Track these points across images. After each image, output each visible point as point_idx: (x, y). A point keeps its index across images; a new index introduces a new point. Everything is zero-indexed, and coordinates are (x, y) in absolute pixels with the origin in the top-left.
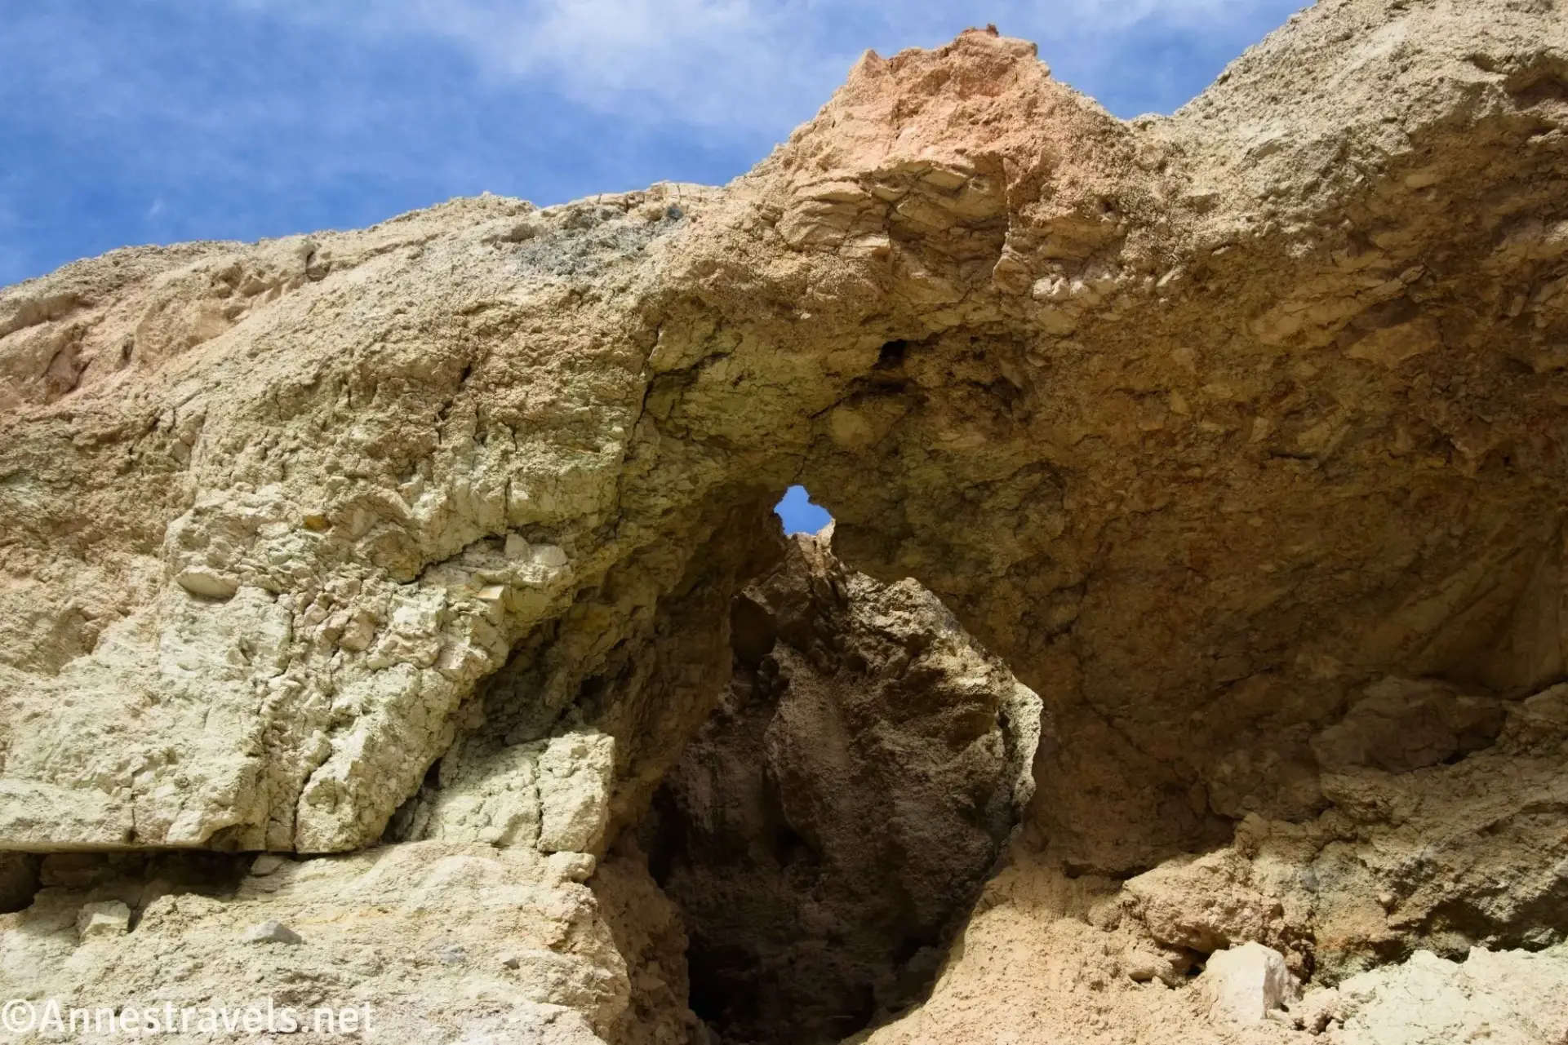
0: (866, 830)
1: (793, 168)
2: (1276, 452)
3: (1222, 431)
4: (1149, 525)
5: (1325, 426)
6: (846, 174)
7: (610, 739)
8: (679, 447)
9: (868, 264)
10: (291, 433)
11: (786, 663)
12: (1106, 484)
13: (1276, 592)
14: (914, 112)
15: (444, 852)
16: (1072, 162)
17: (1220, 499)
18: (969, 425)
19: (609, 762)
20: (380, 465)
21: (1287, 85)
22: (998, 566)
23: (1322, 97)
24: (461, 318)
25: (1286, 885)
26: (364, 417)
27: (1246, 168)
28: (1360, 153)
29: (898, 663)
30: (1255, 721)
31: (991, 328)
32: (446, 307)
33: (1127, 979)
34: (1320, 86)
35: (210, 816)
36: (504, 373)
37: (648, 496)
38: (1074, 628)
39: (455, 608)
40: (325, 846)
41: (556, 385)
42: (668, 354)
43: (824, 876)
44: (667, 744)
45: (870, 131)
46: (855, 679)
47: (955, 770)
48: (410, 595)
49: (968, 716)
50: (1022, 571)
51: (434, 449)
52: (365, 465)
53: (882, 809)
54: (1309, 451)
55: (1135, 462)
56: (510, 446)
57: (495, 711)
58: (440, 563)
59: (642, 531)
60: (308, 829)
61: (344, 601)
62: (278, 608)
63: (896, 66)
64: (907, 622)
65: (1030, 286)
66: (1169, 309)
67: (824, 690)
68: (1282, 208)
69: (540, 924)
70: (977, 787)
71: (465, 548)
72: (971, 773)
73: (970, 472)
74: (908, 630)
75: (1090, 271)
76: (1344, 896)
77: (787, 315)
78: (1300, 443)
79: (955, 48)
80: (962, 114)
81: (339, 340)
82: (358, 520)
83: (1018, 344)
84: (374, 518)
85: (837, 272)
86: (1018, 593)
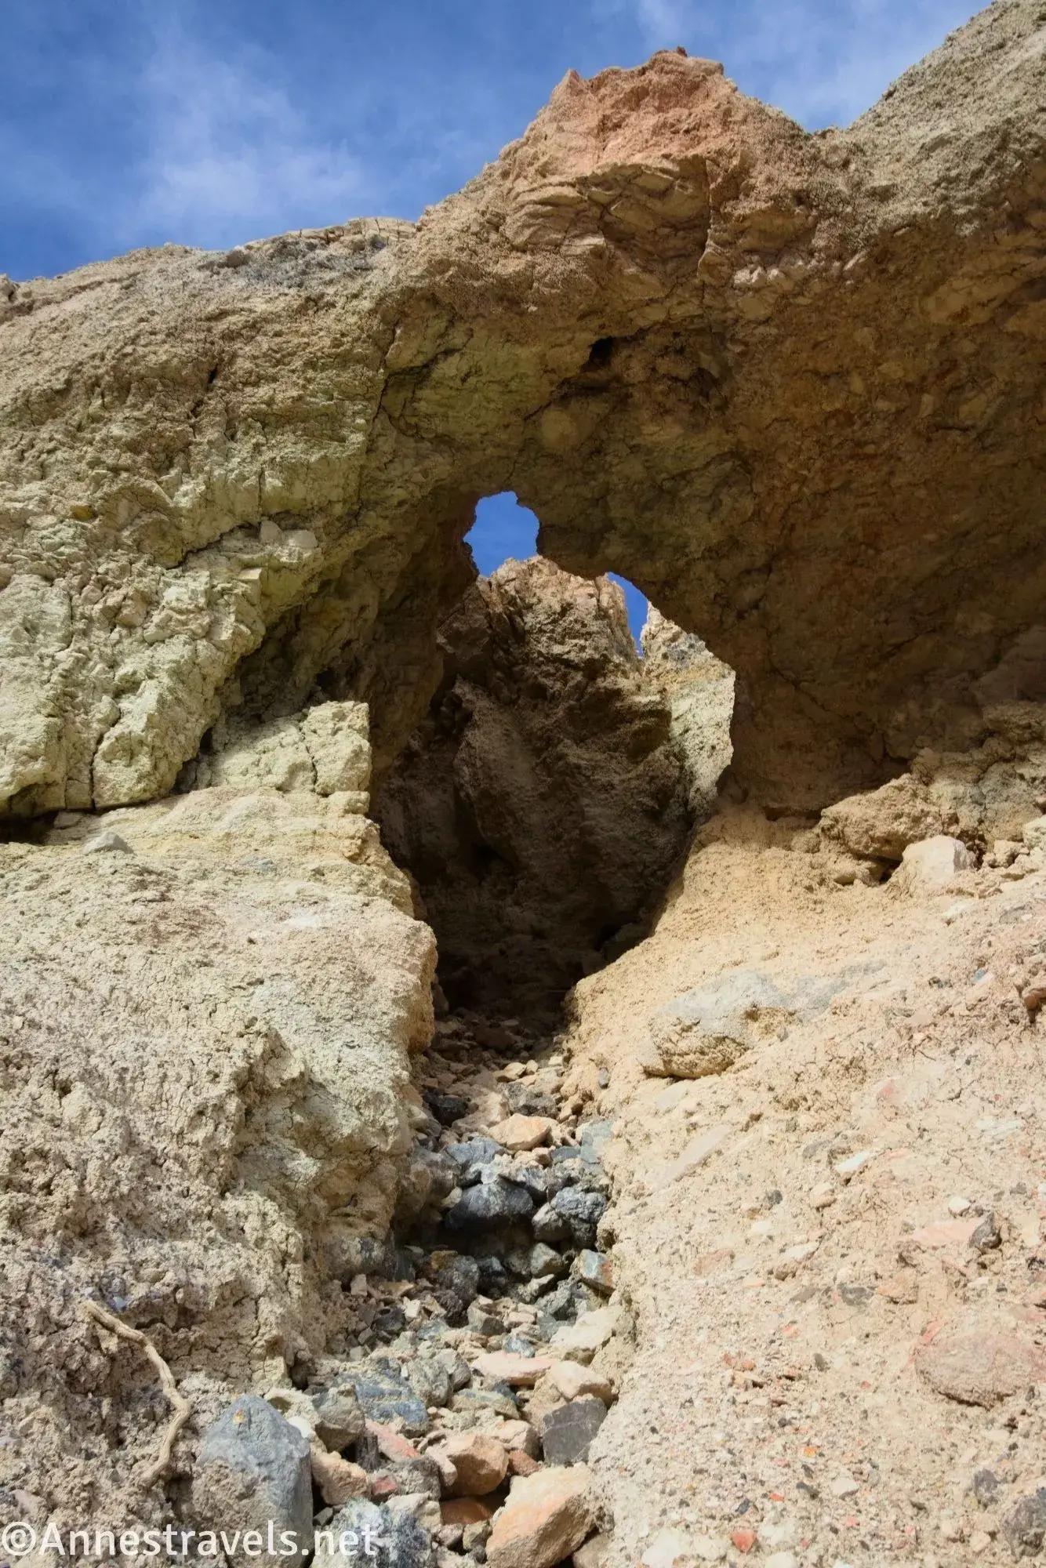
0: (558, 838)
1: (512, 177)
2: (940, 425)
3: (893, 409)
4: (828, 503)
5: (983, 397)
6: (562, 179)
7: (365, 705)
8: (411, 443)
9: (586, 261)
10: (46, 436)
11: (469, 696)
12: (790, 466)
13: (940, 558)
14: (618, 126)
15: (236, 794)
16: (767, 162)
17: (892, 473)
18: (669, 419)
19: (366, 724)
20: (140, 459)
21: (949, 92)
22: (695, 549)
23: (982, 98)
24: (206, 324)
25: (958, 800)
26: (120, 416)
27: (920, 161)
28: (1019, 140)
29: (577, 686)
30: (922, 677)
31: (692, 322)
32: (187, 315)
33: (832, 884)
34: (980, 90)
35: (21, 768)
36: (250, 373)
37: (383, 487)
38: (761, 604)
39: (219, 588)
40: (126, 794)
41: (301, 382)
42: (405, 351)
43: (521, 883)
44: (394, 735)
45: (581, 142)
46: (536, 706)
47: (638, 777)
48: (176, 577)
49: (646, 730)
50: (714, 555)
51: (190, 443)
52: (126, 459)
53: (573, 818)
54: (969, 423)
55: (818, 442)
56: (262, 440)
57: (250, 694)
58: (200, 550)
59: (381, 521)
60: (106, 783)
61: (117, 582)
62: (55, 590)
63: (596, 86)
64: (583, 648)
65: (730, 277)
66: (855, 289)
67: (506, 718)
68: (953, 193)
69: (334, 842)
70: (659, 791)
71: (222, 536)
72: (652, 778)
73: (668, 462)
74: (585, 655)
75: (785, 259)
76: (1006, 805)
77: (515, 308)
78: (962, 416)
79: (651, 67)
80: (664, 125)
81: (84, 349)
82: (123, 510)
83: (718, 334)
84: (137, 509)
85: (560, 268)
86: (712, 575)
